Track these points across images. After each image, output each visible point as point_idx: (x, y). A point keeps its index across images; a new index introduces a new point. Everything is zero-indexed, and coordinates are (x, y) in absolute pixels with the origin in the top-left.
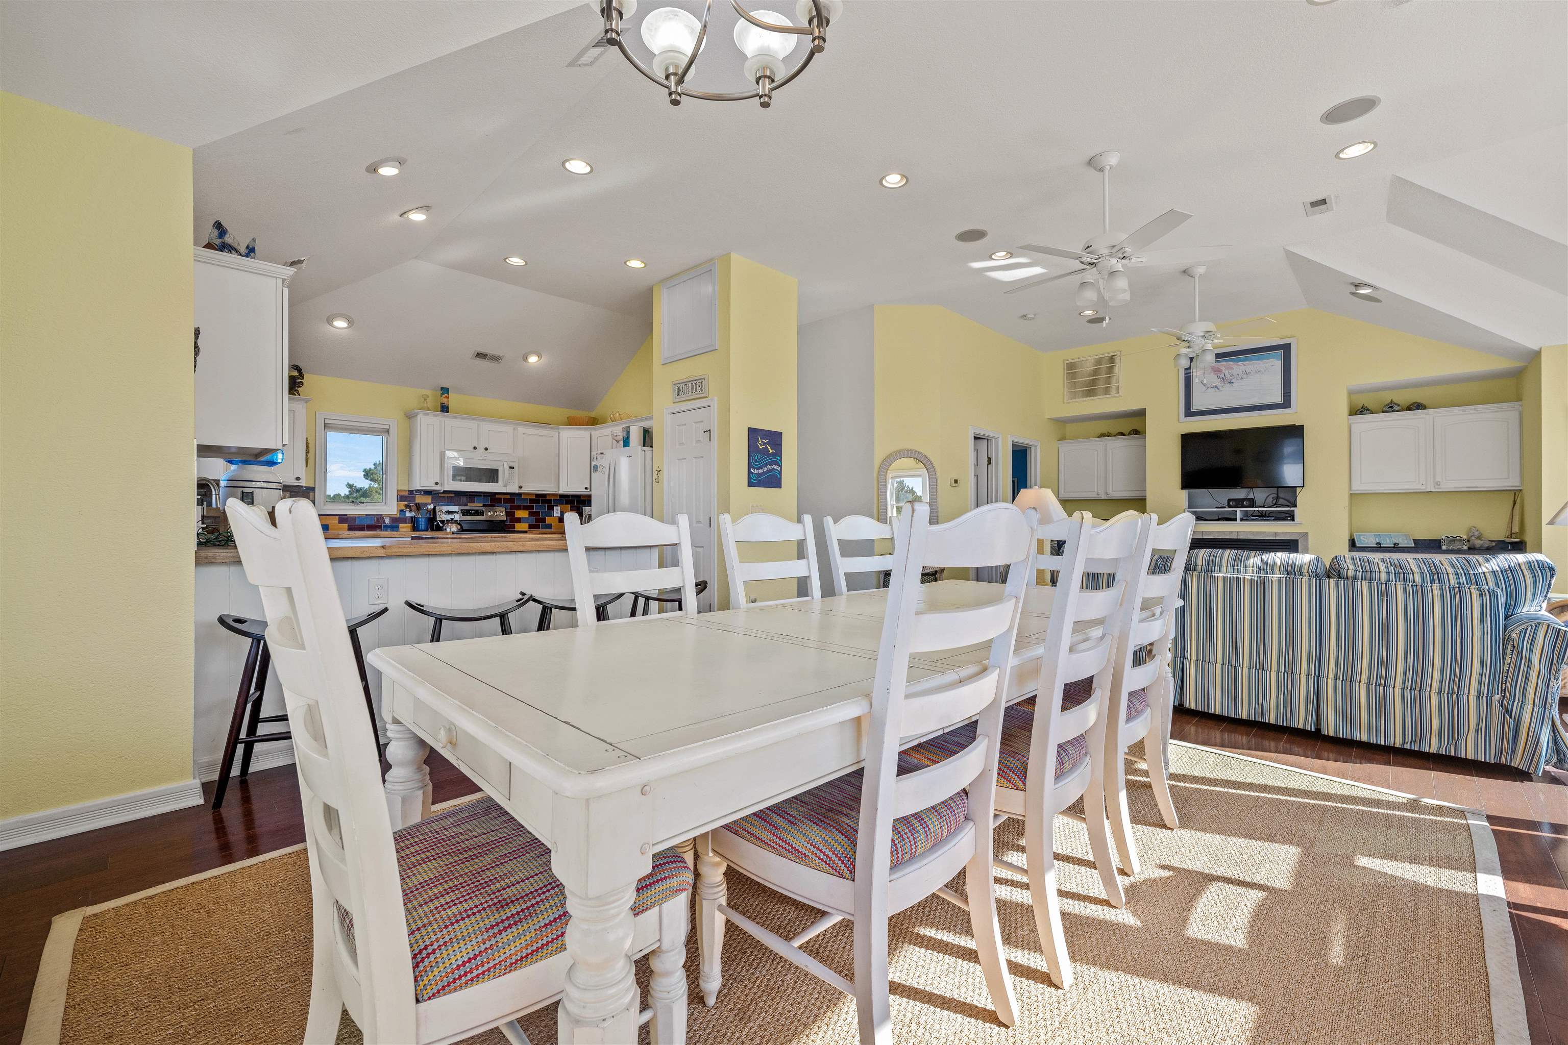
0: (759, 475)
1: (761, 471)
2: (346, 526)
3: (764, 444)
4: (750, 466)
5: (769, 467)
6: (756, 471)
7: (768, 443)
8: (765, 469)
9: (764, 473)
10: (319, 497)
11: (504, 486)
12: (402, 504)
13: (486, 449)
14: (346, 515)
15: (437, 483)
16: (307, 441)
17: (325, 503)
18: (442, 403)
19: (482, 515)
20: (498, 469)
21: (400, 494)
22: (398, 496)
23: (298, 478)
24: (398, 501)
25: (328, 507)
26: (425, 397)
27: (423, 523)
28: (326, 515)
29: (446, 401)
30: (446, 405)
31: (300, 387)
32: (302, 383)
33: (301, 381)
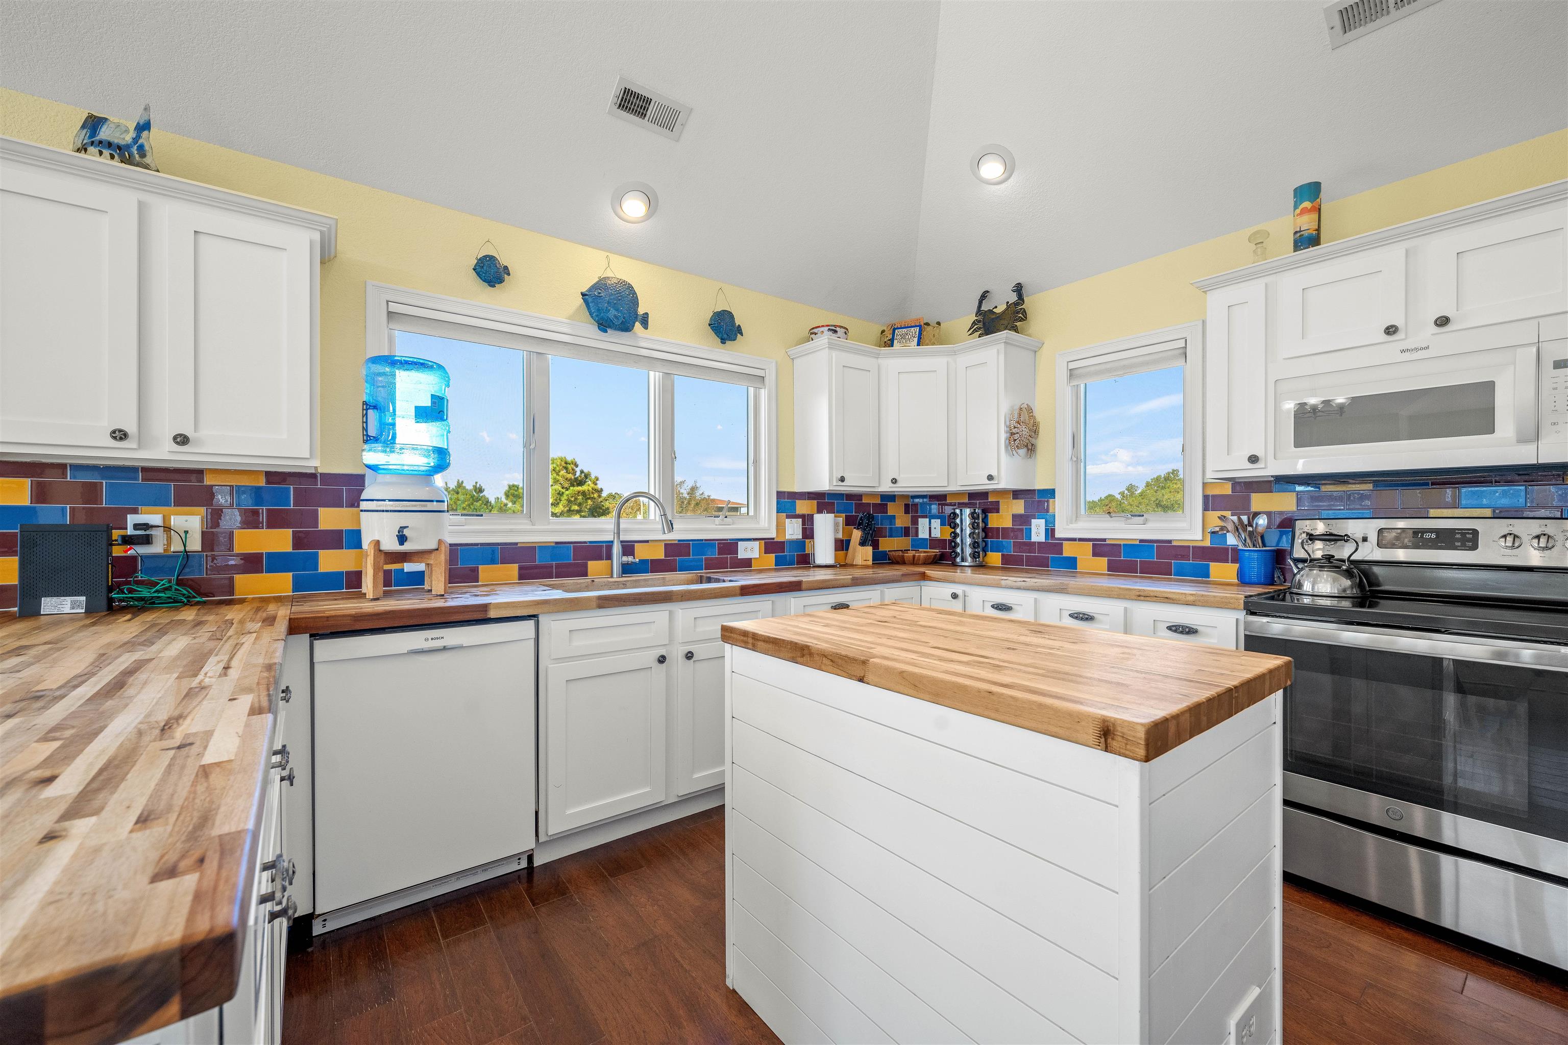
2: (1104, 561)
10: (1060, 507)
11: (1522, 440)
12: (1214, 516)
13: (1442, 322)
14: (1104, 540)
15: (1253, 459)
16: (1030, 410)
17: (1077, 517)
18: (1296, 233)
19: (1474, 547)
20: (1494, 382)
21: (1210, 492)
22: (1206, 498)
23: (990, 478)
24: (1206, 508)
25: (1081, 525)
26: (1259, 241)
27: (1255, 564)
28: (1074, 540)
29: (1307, 223)
30: (1306, 234)
31: (1021, 320)
32: (1024, 312)
33: (1021, 309)
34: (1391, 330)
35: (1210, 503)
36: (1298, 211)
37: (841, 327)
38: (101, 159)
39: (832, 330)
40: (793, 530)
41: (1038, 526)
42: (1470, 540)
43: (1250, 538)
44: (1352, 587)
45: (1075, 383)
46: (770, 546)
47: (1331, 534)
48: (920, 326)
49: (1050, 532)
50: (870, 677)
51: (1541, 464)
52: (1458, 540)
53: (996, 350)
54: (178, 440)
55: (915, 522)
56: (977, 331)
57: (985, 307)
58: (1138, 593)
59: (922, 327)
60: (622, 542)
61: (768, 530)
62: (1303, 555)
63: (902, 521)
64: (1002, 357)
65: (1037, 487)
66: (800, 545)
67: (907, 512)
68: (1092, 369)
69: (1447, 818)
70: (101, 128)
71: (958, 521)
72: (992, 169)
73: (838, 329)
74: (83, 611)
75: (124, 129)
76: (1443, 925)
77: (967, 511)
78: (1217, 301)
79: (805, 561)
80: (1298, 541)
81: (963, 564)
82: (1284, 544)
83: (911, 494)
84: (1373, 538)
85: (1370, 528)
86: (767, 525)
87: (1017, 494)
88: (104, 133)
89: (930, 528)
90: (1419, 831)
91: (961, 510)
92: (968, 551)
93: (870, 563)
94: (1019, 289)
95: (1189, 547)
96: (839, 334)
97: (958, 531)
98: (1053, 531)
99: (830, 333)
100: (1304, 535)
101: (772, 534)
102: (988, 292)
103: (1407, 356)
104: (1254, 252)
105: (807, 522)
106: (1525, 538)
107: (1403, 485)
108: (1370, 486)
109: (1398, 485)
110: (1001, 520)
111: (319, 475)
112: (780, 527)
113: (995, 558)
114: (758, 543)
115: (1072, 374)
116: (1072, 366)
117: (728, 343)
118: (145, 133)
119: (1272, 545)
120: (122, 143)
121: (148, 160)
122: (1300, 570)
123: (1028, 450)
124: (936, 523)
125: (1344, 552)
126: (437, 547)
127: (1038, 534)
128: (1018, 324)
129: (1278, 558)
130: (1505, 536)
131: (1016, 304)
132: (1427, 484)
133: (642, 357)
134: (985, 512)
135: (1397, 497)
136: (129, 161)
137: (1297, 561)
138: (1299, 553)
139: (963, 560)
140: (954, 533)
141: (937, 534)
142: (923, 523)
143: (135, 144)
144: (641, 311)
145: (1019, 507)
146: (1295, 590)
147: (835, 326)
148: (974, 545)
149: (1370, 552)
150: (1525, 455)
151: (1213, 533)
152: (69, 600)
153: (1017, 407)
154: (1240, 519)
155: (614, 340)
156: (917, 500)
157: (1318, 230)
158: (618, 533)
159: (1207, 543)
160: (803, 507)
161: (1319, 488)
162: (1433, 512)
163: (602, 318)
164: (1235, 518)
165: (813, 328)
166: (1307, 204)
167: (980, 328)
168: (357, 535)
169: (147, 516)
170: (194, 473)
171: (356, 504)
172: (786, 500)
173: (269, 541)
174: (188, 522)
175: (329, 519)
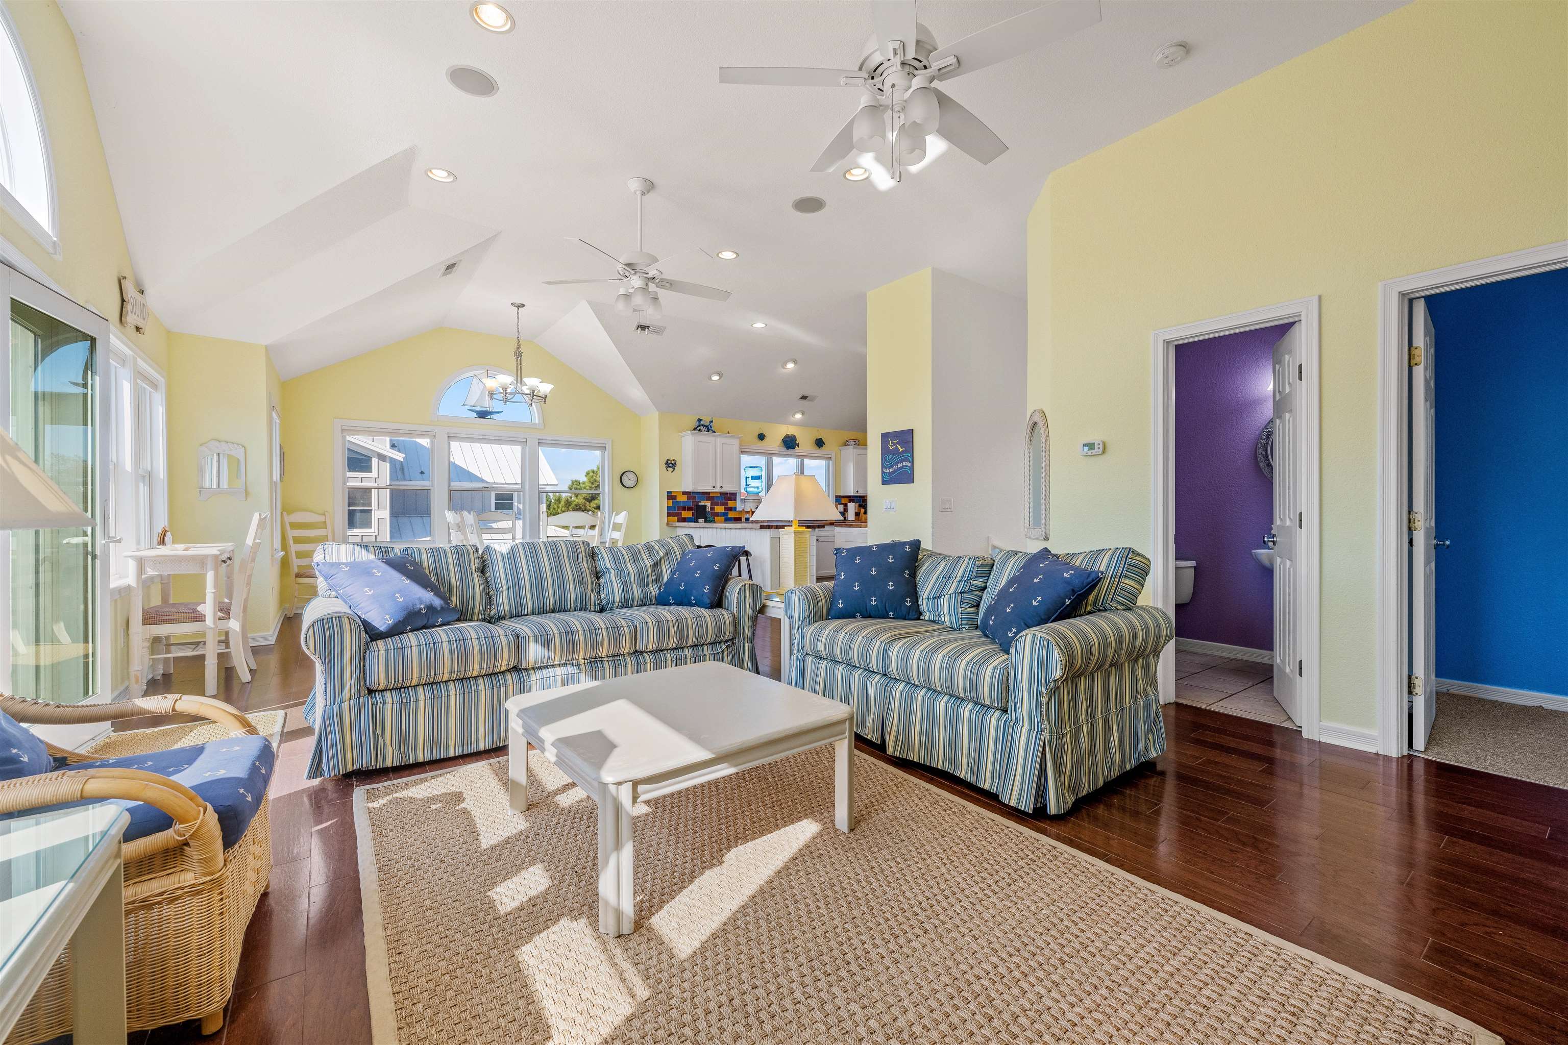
0: (890, 473)
1: (892, 470)
3: (895, 444)
4: (883, 467)
5: (900, 465)
6: (887, 471)
7: (898, 443)
8: (896, 467)
9: (895, 471)
37: (858, 439)
39: (855, 441)
40: (841, 509)
54: (721, 487)
74: (704, 522)
75: (707, 422)
79: (845, 519)
88: (702, 423)
105: (846, 506)
111: (728, 493)
117: (821, 448)
118: (711, 424)
120: (707, 425)
121: (712, 430)
133: (796, 455)
136: (708, 430)
143: (709, 426)
144: (798, 442)
152: (702, 519)
155: (791, 451)
163: (789, 446)
165: (847, 441)
168: (735, 508)
169: (702, 503)
170: (709, 493)
171: (735, 500)
172: (838, 499)
173: (720, 509)
174: (708, 504)
175: (731, 504)
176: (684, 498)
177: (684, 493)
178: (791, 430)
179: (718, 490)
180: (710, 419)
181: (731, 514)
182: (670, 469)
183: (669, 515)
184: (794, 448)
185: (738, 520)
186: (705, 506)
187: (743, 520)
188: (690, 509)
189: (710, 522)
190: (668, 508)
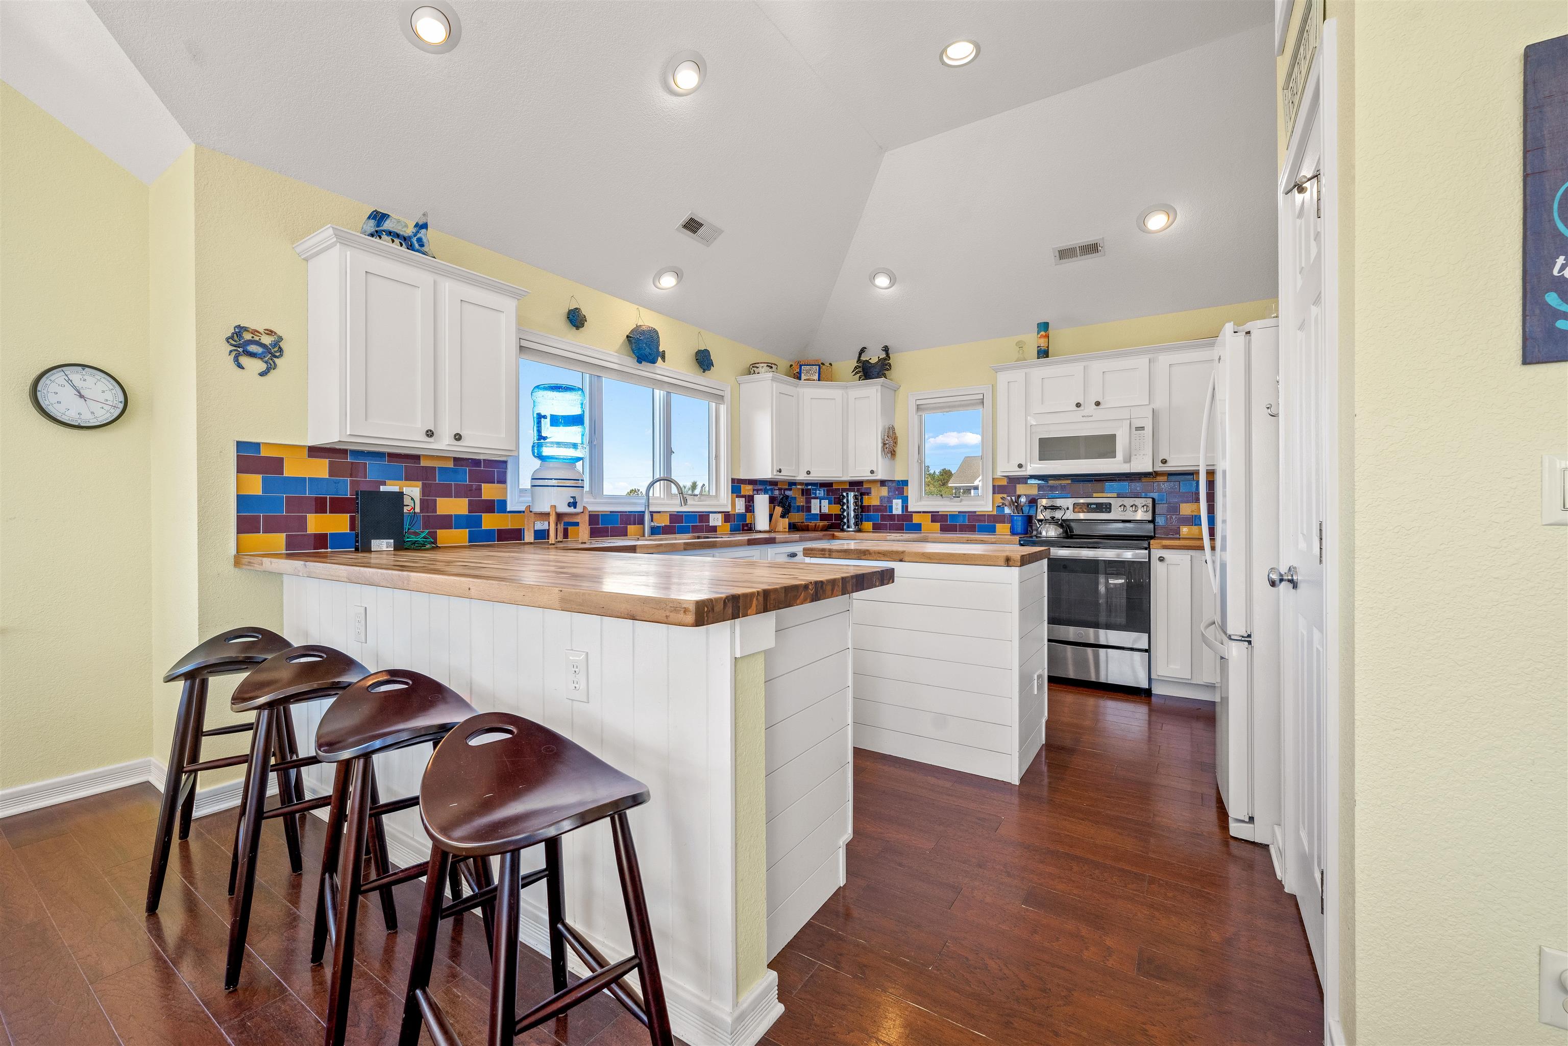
2: (937, 525)
10: (912, 492)
11: (1125, 462)
12: (999, 496)
13: (1098, 404)
14: (938, 512)
15: (1020, 466)
16: (893, 428)
17: (921, 498)
18: (1038, 347)
19: (1110, 512)
20: (1115, 435)
21: (997, 484)
22: (994, 486)
23: (872, 472)
24: (994, 493)
25: (923, 503)
26: (1020, 345)
27: (1020, 523)
28: (919, 512)
29: (1043, 343)
30: (1043, 348)
31: (888, 370)
32: (890, 365)
33: (888, 363)
34: (1078, 405)
35: (997, 489)
36: (1039, 336)
37: (775, 364)
38: (393, 245)
39: (770, 366)
40: (740, 506)
41: (897, 504)
42: (1107, 508)
43: (1016, 509)
44: (1063, 533)
45: (920, 413)
46: (727, 517)
47: (1054, 506)
48: (819, 365)
49: (905, 507)
50: (906, 559)
51: (1132, 473)
52: (1104, 508)
53: (875, 390)
54: (457, 437)
55: (808, 502)
56: (858, 373)
57: (863, 358)
58: (967, 539)
59: (821, 365)
60: (650, 512)
61: (726, 506)
62: (1042, 517)
63: (801, 501)
64: (879, 394)
65: (896, 479)
66: (742, 517)
67: (803, 494)
68: (932, 406)
69: (1102, 632)
70: (385, 221)
71: (845, 501)
72: (882, 281)
73: (773, 366)
74: (393, 549)
75: (404, 224)
76: (1100, 681)
77: (851, 495)
78: (1003, 378)
79: (748, 528)
80: (1039, 510)
81: (849, 529)
82: (1032, 513)
83: (805, 482)
84: (1071, 508)
85: (1068, 503)
86: (725, 502)
87: (883, 483)
88: (387, 225)
89: (820, 506)
90: (1092, 641)
91: (847, 494)
92: (852, 521)
93: (787, 530)
94: (886, 349)
95: (985, 515)
96: (773, 369)
97: (845, 507)
98: (907, 507)
99: (768, 368)
100: (1042, 507)
101: (729, 509)
102: (866, 348)
103: (1084, 419)
104: (1019, 352)
105: (750, 500)
106: (1128, 507)
107: (1083, 481)
108: (1069, 482)
109: (1081, 481)
110: (873, 500)
111: (482, 461)
112: (733, 505)
113: (868, 525)
114: (720, 515)
115: (919, 408)
116: (919, 402)
117: (706, 372)
118: (423, 231)
119: (1026, 513)
120: (406, 235)
121: (425, 249)
122: (1041, 525)
123: (892, 454)
124: (825, 503)
125: (1058, 515)
126: (582, 511)
127: (897, 509)
128: (886, 372)
129: (1029, 520)
130: (1121, 506)
131: (885, 359)
132: (1092, 481)
133: (657, 381)
134: (862, 494)
135: (1081, 486)
136: (411, 247)
137: (1041, 521)
138: (1041, 517)
139: (848, 527)
140: (842, 508)
141: (825, 510)
142: (815, 503)
143: (415, 236)
144: (661, 349)
145: (884, 491)
146: (1039, 535)
147: (772, 364)
148: (856, 517)
149: (1070, 515)
150: (1125, 469)
151: (999, 506)
152: (385, 541)
153: (887, 427)
154: (1011, 499)
155: (645, 370)
156: (810, 487)
157: (1048, 347)
158: (648, 506)
159: (995, 513)
160: (747, 490)
161: (1048, 482)
162: (1095, 495)
163: (641, 354)
164: (1009, 498)
165: (755, 364)
166: (1043, 333)
167: (860, 372)
168: (503, 503)
169: (390, 487)
170: (417, 458)
171: (503, 481)
172: (737, 485)
173: (455, 506)
174: (413, 492)
175: (489, 492)
176: (320, 469)
177: (315, 451)
178: (648, 320)
179: (444, 444)
180: (418, 218)
181: (489, 522)
182: (254, 366)
183: (246, 525)
184: (654, 362)
185: (512, 536)
186: (399, 497)
187: (529, 537)
188: (338, 506)
189: (418, 547)
190: (243, 501)
